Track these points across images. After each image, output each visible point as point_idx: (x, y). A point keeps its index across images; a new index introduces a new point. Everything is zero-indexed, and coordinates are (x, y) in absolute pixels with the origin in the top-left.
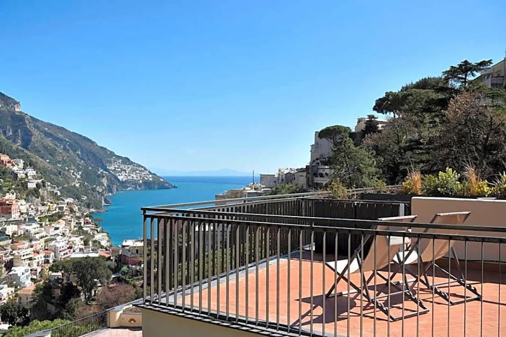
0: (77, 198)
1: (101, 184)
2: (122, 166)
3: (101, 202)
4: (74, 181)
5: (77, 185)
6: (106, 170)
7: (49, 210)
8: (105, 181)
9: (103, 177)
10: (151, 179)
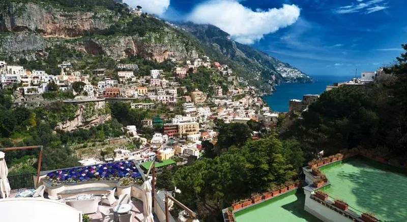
0: (257, 86)
1: (271, 79)
2: (285, 69)
3: (270, 89)
4: (256, 77)
5: (258, 79)
6: (275, 71)
7: (238, 92)
8: (274, 77)
9: (273, 75)
10: (301, 76)
